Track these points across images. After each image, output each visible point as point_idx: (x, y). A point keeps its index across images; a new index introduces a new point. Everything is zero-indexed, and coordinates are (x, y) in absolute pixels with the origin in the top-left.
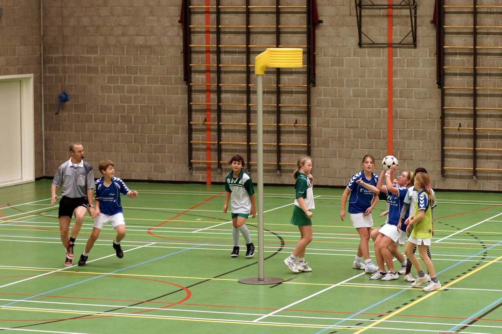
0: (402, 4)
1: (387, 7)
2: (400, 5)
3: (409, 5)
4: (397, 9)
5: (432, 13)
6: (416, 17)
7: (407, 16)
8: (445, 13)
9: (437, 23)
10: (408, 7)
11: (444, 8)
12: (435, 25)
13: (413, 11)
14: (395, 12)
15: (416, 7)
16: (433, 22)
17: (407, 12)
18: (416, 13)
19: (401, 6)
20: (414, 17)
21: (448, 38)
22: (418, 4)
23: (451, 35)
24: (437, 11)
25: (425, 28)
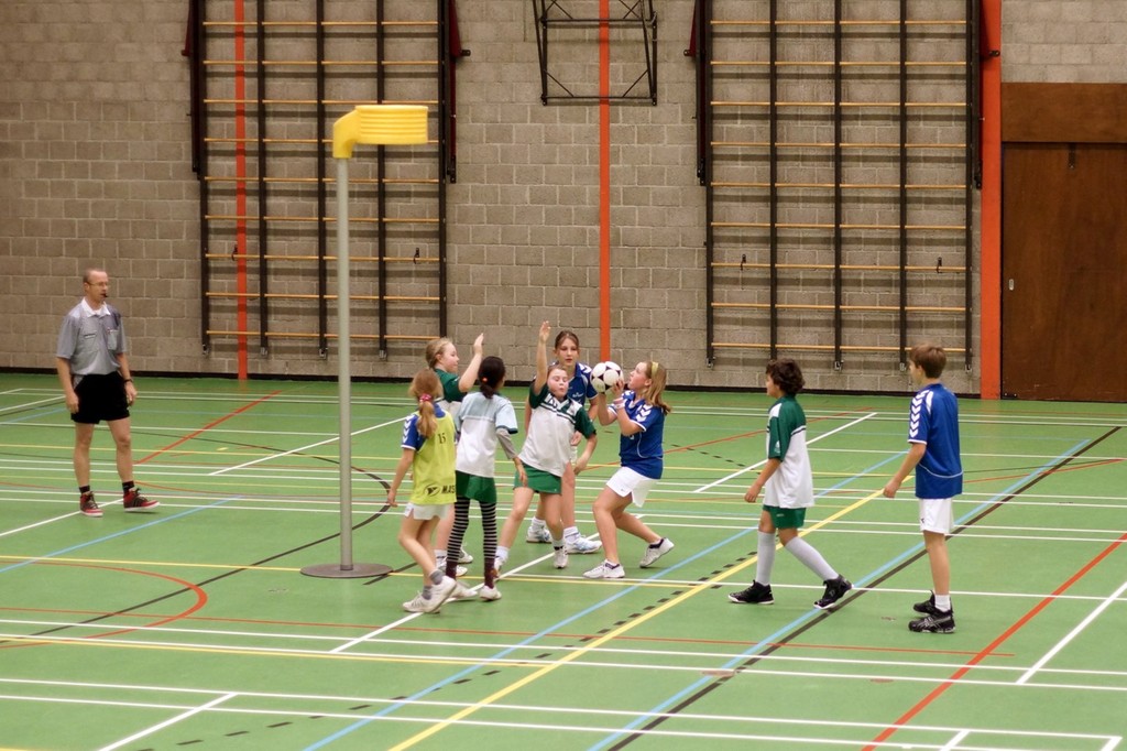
0: (628, 17)
1: (597, 23)
2: (624, 19)
3: (642, 20)
4: (618, 27)
5: (688, 36)
6: (655, 44)
7: (637, 42)
8: (713, 35)
9: (698, 56)
10: (641, 23)
11: (712, 26)
12: (694, 60)
13: (650, 31)
14: (615, 34)
15: (655, 24)
16: (690, 53)
17: (638, 33)
18: (655, 36)
19: (626, 23)
20: (652, 44)
21: (719, 86)
22: (660, 17)
23: (725, 80)
24: (698, 33)
25: (674, 66)
